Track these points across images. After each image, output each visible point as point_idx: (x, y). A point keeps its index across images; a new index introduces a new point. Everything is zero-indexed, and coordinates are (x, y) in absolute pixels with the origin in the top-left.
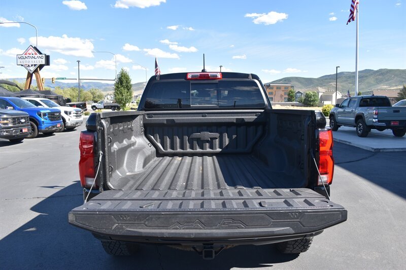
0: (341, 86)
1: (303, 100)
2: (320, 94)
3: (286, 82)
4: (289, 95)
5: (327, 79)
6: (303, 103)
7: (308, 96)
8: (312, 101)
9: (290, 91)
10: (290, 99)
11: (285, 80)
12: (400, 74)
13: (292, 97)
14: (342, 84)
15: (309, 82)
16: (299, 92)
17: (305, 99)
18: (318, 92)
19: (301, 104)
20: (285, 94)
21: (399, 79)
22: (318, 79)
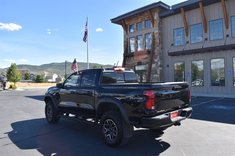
0: (54, 71)
1: (35, 80)
2: (46, 75)
3: (19, 68)
4: (26, 75)
5: (45, 66)
6: (36, 81)
7: (38, 77)
8: (41, 79)
9: (26, 74)
10: (26, 79)
11: (19, 67)
12: (84, 65)
13: (27, 77)
14: (54, 69)
15: (34, 68)
16: (32, 74)
17: (36, 79)
18: (44, 74)
19: (34, 81)
20: (22, 75)
21: (83, 67)
22: (40, 66)
